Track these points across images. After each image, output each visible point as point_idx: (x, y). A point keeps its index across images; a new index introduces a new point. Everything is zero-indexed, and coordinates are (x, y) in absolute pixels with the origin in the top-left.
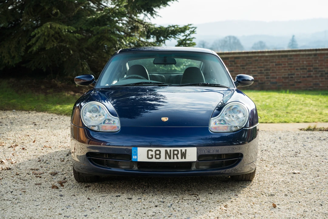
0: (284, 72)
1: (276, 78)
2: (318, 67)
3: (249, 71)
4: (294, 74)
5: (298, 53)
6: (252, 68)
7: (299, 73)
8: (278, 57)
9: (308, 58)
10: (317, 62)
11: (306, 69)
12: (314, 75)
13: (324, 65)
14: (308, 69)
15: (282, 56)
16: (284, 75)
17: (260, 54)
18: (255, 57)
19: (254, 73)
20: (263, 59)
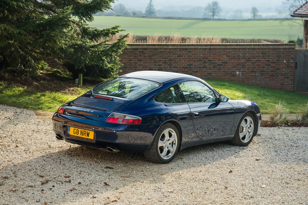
0: (184, 63)
1: (177, 67)
2: (211, 59)
3: (155, 61)
4: (192, 65)
6: (158, 58)
7: (197, 64)
8: (179, 50)
9: (204, 52)
10: (211, 55)
11: (202, 61)
12: (208, 66)
13: (217, 58)
14: (204, 61)
15: (183, 49)
16: (184, 65)
17: (165, 47)
18: (161, 48)
19: (159, 63)
20: (167, 51)
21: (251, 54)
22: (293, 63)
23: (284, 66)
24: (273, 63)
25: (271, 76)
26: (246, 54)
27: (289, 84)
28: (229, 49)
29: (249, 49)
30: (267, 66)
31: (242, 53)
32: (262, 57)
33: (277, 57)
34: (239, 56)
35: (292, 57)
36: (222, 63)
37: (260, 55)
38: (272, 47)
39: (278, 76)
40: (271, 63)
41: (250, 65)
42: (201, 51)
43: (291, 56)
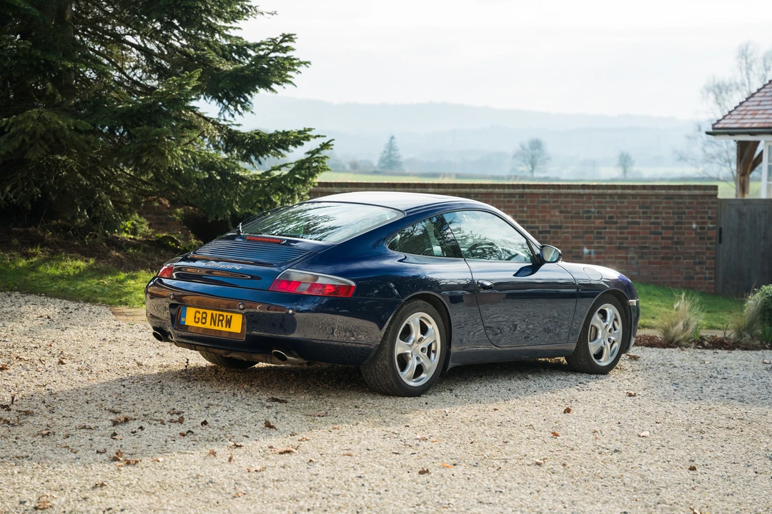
2: (525, 219)
5: (489, 190)
9: (509, 202)
10: (525, 209)
13: (538, 217)
21: (617, 208)
22: (713, 229)
23: (694, 235)
24: (668, 228)
25: (663, 258)
26: (605, 207)
27: (705, 278)
28: (566, 195)
29: (611, 195)
30: (653, 236)
31: (596, 205)
32: (641, 215)
33: (676, 216)
34: (589, 212)
35: (710, 215)
36: (550, 227)
37: (637, 209)
38: (663, 192)
39: (679, 258)
40: (663, 228)
41: (614, 233)
42: (502, 199)
43: (707, 213)
